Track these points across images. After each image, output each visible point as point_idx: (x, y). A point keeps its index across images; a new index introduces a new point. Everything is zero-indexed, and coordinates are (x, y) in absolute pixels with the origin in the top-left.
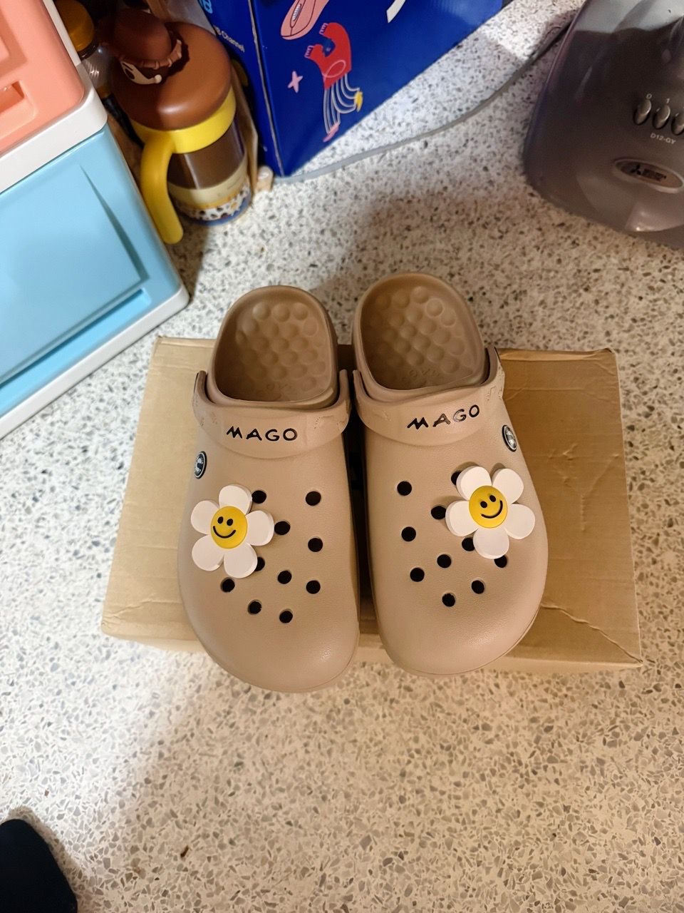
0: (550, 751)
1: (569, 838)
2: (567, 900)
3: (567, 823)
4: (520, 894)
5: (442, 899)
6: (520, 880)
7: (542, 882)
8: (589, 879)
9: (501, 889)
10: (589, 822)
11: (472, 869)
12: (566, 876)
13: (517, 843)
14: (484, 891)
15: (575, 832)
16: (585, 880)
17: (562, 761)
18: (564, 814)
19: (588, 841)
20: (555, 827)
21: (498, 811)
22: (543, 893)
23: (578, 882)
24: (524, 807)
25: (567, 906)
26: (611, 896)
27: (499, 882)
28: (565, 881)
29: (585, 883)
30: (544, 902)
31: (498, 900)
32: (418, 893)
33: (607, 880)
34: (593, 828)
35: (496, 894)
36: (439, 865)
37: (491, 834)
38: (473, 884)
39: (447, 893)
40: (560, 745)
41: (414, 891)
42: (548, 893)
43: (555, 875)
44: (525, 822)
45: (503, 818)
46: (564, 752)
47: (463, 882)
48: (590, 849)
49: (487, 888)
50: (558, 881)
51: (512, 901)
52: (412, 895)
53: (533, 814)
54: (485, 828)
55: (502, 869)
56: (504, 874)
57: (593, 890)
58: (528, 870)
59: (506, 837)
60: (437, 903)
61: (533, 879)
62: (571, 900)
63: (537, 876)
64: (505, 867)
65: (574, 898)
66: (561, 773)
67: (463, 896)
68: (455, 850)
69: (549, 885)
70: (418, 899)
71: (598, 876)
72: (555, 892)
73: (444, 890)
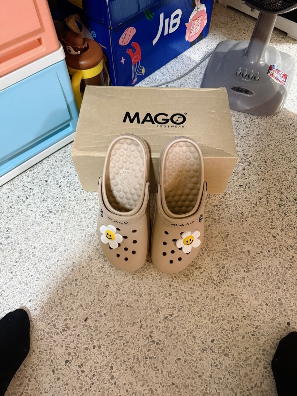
0: (225, 275)
1: (234, 305)
2: (236, 327)
3: (233, 300)
4: (217, 326)
5: (188, 330)
6: (217, 321)
7: (226, 322)
8: (243, 320)
9: (210, 325)
10: (241, 299)
11: (199, 319)
12: (234, 319)
13: (215, 308)
14: (204, 326)
15: (236, 303)
16: (242, 320)
17: (229, 279)
18: (232, 297)
19: (241, 306)
20: (229, 302)
21: (207, 297)
22: (226, 325)
23: (239, 321)
24: (216, 295)
25: (236, 330)
26: (252, 325)
27: (210, 322)
28: (234, 321)
29: (242, 321)
30: (227, 329)
31: (210, 329)
32: (179, 328)
33: (250, 319)
34: (243, 301)
35: (209, 327)
36: (186, 318)
37: (205, 305)
38: (199, 324)
39: (190, 328)
40: (228, 273)
41: (177, 328)
42: (228, 325)
43: (230, 319)
44: (217, 301)
45: (209, 299)
46: (230, 275)
47: (196, 323)
48: (242, 309)
49: (205, 325)
50: (231, 321)
51: (215, 329)
52: (176, 329)
53: (220, 298)
54: (203, 304)
55: (210, 318)
56: (211, 319)
57: (245, 323)
58: (220, 318)
59: (211, 306)
60: (186, 332)
61: (222, 321)
62: (237, 328)
63: (223, 320)
64: (211, 317)
65: (238, 327)
66: (229, 283)
67: (196, 329)
68: (192, 312)
69: (228, 322)
70: (179, 331)
71: (246, 318)
72: (231, 325)
73: (189, 327)
